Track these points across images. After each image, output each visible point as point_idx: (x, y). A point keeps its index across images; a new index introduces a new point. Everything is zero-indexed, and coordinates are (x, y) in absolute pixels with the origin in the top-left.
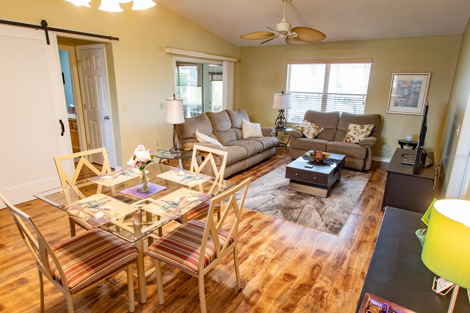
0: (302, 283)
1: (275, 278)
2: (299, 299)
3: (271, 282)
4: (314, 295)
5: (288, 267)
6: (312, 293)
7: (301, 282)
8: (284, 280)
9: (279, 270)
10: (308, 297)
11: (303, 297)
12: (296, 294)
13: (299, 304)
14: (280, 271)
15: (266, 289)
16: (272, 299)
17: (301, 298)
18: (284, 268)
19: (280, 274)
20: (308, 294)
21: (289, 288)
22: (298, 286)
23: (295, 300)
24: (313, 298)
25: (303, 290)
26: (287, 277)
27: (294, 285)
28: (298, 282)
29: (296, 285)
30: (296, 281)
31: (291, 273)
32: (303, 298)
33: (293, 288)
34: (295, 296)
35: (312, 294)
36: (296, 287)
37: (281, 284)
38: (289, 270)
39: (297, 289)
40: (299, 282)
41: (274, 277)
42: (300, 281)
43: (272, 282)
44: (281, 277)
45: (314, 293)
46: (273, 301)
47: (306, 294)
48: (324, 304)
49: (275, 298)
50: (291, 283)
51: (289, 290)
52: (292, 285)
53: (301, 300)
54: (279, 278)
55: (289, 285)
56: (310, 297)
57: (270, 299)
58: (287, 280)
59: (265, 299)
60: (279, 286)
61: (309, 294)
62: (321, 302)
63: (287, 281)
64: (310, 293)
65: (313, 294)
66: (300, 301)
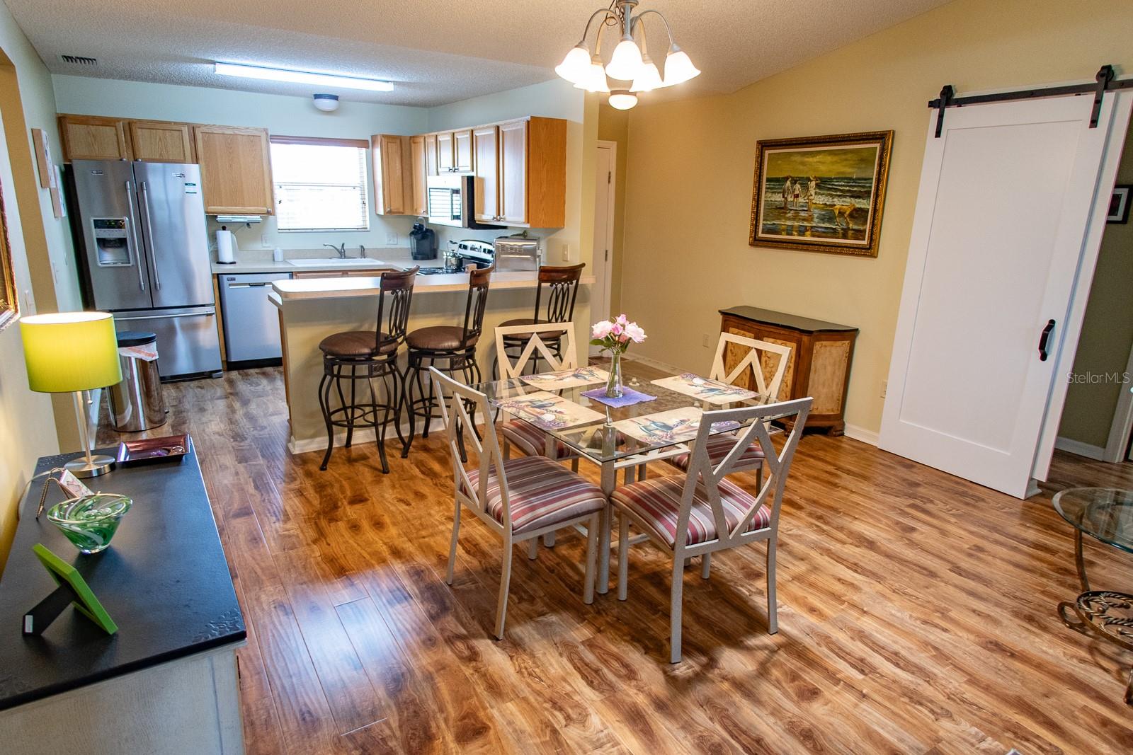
0: (435, 745)
1: (488, 702)
2: (400, 711)
3: (481, 689)
4: (386, 744)
5: (505, 747)
6: (392, 744)
7: (438, 743)
8: (469, 715)
9: (510, 723)
10: (390, 728)
11: (400, 720)
12: (415, 712)
13: (392, 703)
14: (505, 723)
15: (467, 673)
16: (438, 671)
17: (400, 715)
18: (510, 736)
19: (493, 716)
20: (398, 733)
21: (442, 710)
22: (434, 730)
23: (405, 702)
24: (380, 737)
25: (417, 733)
26: (473, 725)
27: (443, 725)
28: (444, 738)
29: (438, 727)
30: (450, 738)
31: (479, 742)
32: (397, 718)
33: (434, 717)
34: (412, 709)
35: (391, 741)
36: (433, 724)
37: (461, 703)
38: (494, 742)
39: (428, 723)
40: (441, 740)
41: (493, 703)
42: (444, 743)
43: (479, 691)
44: (481, 714)
45: (391, 748)
46: (431, 669)
47: (401, 731)
48: (351, 745)
49: (435, 675)
50: (451, 723)
51: (434, 707)
52: (446, 720)
53: (396, 713)
54: (481, 710)
55: (447, 716)
56: (387, 732)
57: (440, 667)
58: (466, 721)
59: (446, 661)
60: (459, 699)
61: (395, 736)
62: (360, 742)
63: (464, 718)
64: (396, 739)
65: (390, 744)
66: (394, 709)
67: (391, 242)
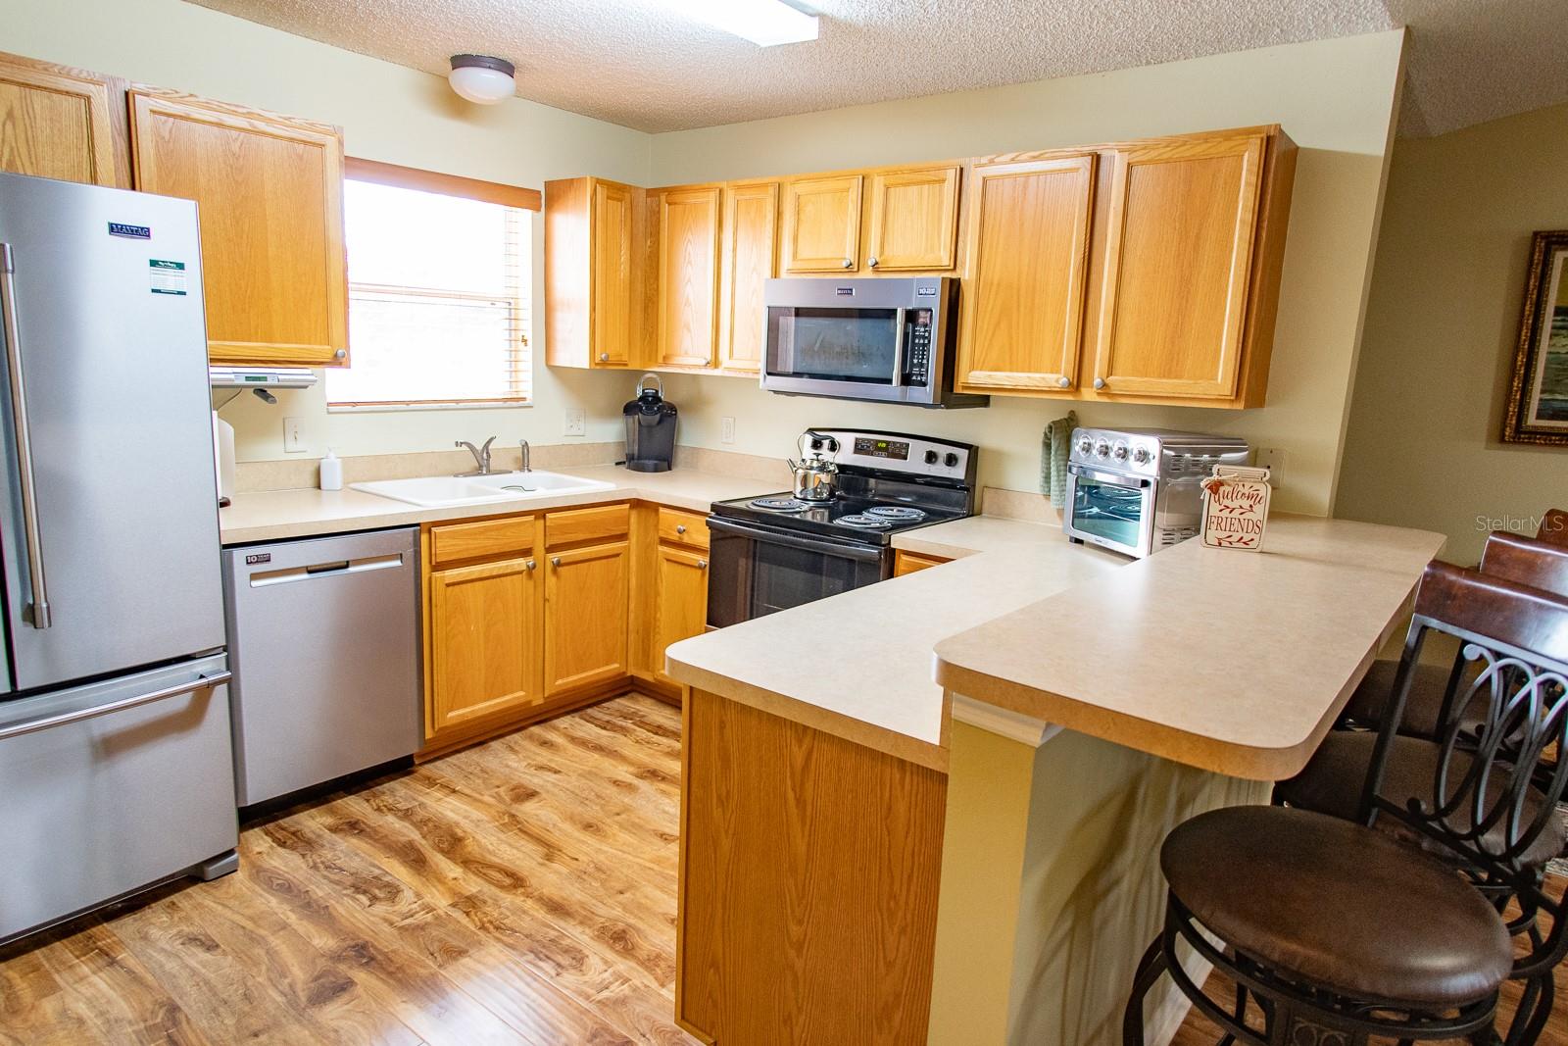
67: (574, 431)
